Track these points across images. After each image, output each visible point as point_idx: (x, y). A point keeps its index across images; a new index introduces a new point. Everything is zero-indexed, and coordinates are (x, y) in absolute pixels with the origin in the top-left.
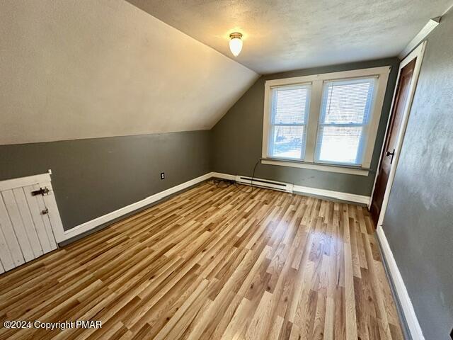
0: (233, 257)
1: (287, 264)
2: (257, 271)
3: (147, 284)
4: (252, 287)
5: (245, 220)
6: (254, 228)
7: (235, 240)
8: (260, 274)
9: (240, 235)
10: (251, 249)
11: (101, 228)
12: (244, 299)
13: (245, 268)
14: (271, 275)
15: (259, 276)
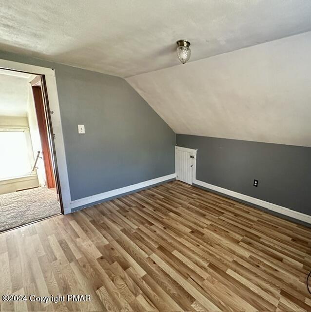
0: (148, 243)
1: (110, 284)
2: (122, 255)
3: (151, 209)
4: (112, 249)
5: (206, 265)
6: (184, 270)
7: (169, 248)
8: (118, 257)
9: (175, 253)
10: (149, 257)
11: (204, 189)
12: (108, 243)
13: (131, 249)
14: (110, 264)
15: (117, 255)
